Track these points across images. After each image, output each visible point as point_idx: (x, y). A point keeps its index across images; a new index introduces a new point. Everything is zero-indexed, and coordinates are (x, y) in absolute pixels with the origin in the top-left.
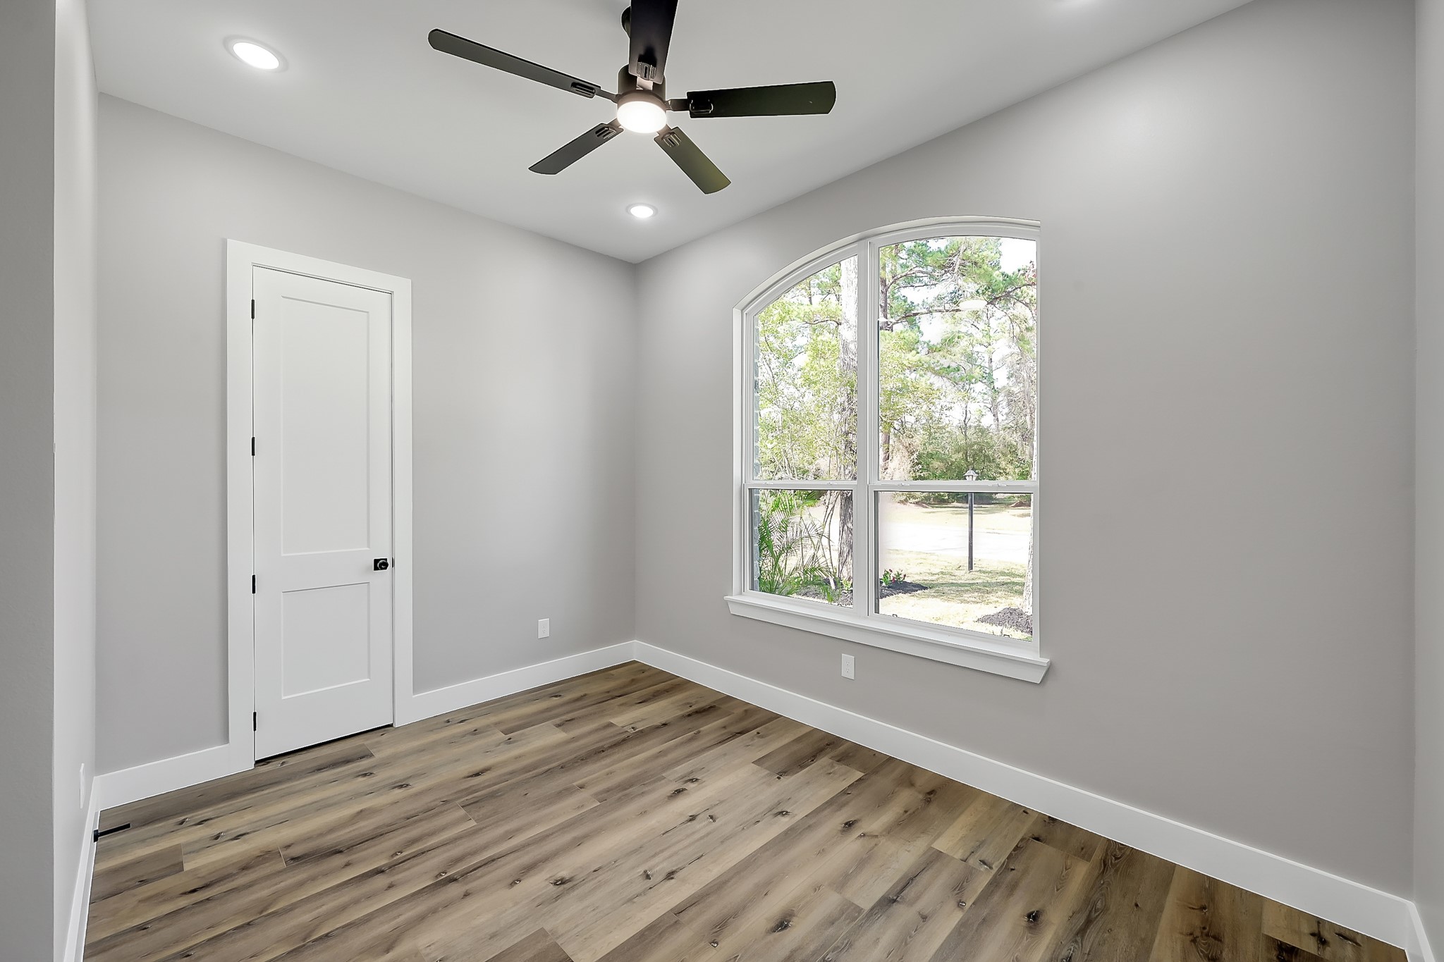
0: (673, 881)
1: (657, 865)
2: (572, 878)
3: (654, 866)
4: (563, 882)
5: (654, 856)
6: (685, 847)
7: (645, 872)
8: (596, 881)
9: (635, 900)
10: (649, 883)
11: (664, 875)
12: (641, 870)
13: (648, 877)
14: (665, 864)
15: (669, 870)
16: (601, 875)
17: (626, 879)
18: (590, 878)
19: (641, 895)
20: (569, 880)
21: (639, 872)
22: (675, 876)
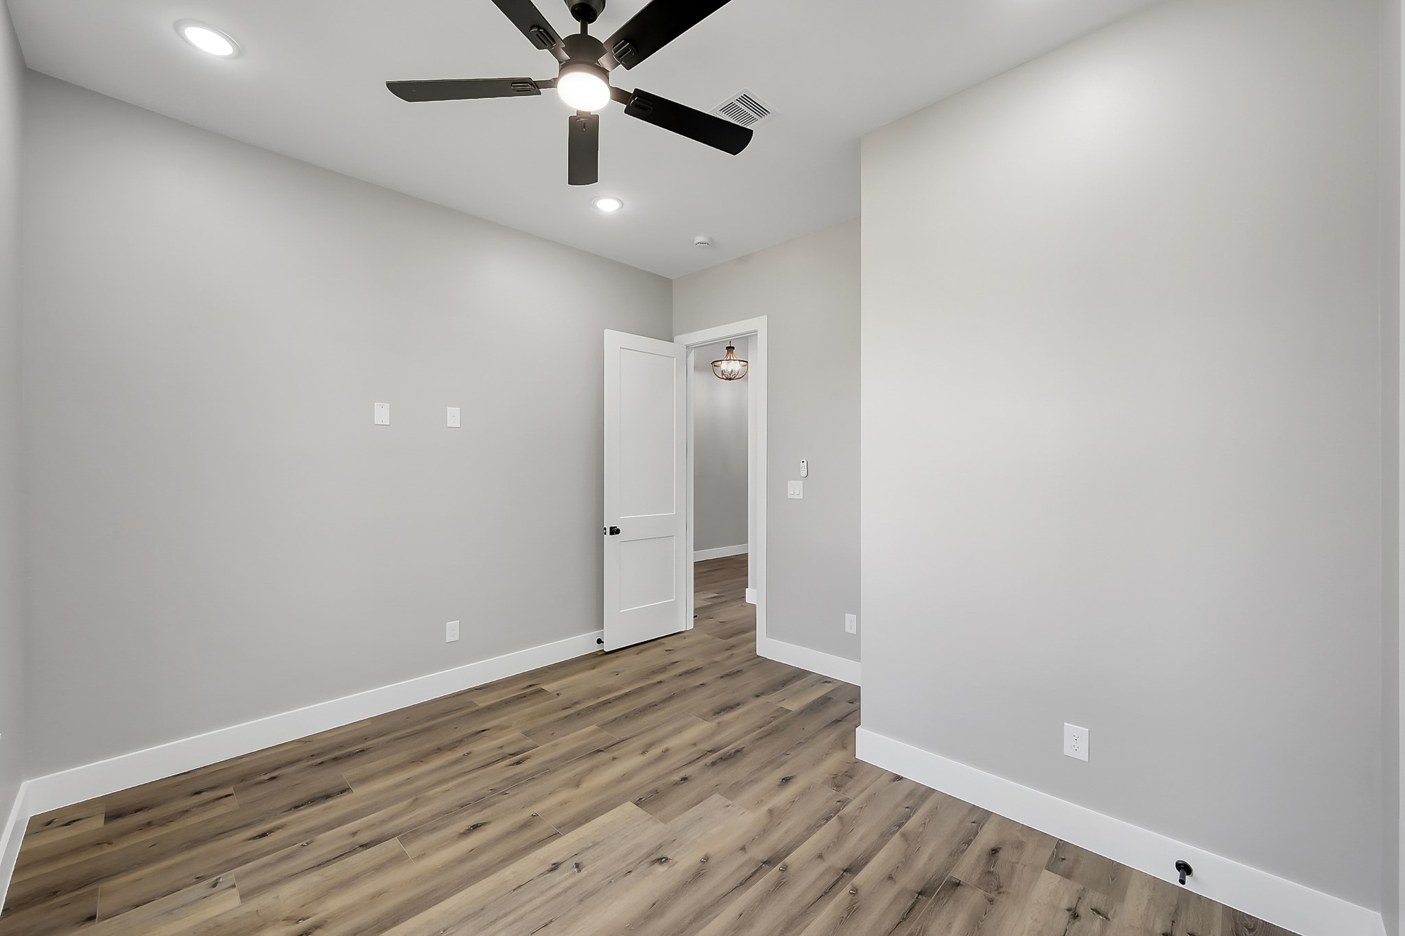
0: (554, 862)
1: (566, 879)
2: (652, 865)
3: (570, 876)
4: (662, 860)
5: (569, 888)
6: (531, 900)
7: (579, 871)
8: (629, 862)
9: (591, 844)
10: (577, 860)
11: (561, 868)
12: (584, 872)
13: (577, 865)
14: (558, 879)
15: (555, 872)
16: (624, 868)
17: (598, 864)
18: (634, 864)
19: (586, 849)
20: (654, 862)
21: (586, 870)
22: (550, 866)
